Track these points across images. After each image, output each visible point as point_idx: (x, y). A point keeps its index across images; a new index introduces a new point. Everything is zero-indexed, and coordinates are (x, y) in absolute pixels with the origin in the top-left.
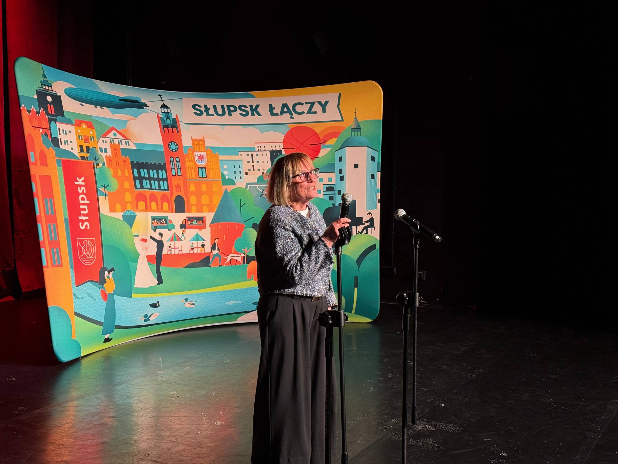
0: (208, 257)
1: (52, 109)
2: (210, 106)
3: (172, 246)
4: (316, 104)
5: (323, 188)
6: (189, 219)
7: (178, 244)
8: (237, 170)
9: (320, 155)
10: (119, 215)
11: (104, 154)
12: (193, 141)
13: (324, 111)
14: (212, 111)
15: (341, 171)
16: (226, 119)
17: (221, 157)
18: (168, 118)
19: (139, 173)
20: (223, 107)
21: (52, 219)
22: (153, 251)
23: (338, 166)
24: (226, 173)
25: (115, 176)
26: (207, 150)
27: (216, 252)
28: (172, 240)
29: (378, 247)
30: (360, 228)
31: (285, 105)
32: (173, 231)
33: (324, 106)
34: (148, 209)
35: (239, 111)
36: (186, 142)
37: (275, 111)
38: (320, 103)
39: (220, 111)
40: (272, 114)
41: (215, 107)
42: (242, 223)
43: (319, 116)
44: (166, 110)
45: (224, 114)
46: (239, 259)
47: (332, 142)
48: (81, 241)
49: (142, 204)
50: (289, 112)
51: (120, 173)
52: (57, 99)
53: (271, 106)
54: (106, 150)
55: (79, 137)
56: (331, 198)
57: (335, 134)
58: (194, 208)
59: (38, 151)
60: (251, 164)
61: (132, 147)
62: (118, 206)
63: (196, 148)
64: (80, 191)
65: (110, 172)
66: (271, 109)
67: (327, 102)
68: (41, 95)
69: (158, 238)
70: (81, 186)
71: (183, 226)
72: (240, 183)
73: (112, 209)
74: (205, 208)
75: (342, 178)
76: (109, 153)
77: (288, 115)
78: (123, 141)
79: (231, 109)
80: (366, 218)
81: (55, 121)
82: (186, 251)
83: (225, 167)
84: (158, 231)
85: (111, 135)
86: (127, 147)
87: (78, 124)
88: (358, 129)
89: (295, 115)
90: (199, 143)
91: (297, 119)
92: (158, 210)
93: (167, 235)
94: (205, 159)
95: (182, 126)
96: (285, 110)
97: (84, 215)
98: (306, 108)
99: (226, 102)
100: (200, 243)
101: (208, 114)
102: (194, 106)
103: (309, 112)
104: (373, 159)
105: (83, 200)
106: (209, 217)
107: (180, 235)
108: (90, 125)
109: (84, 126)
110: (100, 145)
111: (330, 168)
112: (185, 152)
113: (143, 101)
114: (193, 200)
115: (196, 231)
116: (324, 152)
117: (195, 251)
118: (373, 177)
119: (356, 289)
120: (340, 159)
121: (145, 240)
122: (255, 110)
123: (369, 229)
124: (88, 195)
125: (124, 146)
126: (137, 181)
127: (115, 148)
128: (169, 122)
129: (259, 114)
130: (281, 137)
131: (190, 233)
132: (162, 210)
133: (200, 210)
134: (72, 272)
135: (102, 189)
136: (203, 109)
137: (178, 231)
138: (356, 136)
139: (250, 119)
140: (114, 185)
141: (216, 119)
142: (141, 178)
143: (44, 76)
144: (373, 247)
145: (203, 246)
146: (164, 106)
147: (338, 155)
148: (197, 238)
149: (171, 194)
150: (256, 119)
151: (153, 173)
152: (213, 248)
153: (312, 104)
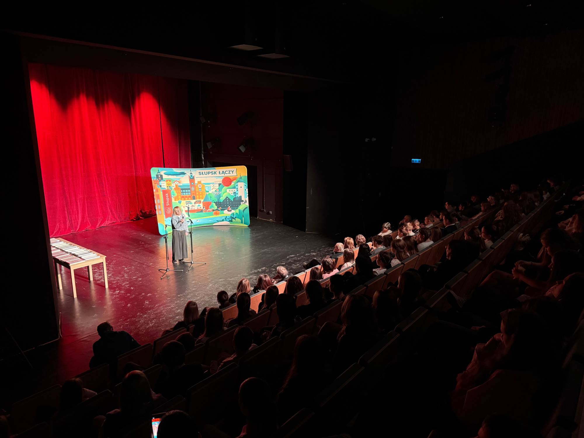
0: (202, 210)
1: (160, 179)
2: (204, 172)
3: (192, 208)
4: (231, 171)
5: (233, 193)
6: (196, 201)
7: (194, 207)
8: (210, 188)
9: (232, 184)
10: (177, 202)
11: (173, 187)
12: (198, 182)
13: (233, 173)
14: (204, 174)
15: (237, 188)
16: (207, 175)
17: (205, 185)
18: (192, 176)
19: (183, 191)
20: (207, 172)
21: (159, 204)
22: (187, 209)
23: (236, 187)
24: (206, 189)
25: (176, 192)
26: (202, 184)
27: (204, 209)
28: (192, 206)
29: (248, 207)
30: (243, 203)
31: (223, 171)
32: (192, 204)
33: (233, 172)
34: (184, 200)
35: (211, 173)
36: (196, 182)
37: (220, 173)
38: (232, 171)
39: (206, 173)
40: (220, 174)
41: (205, 172)
42: (211, 202)
43: (231, 174)
44: (191, 174)
45: (207, 174)
46: (211, 210)
47: (235, 181)
48: (167, 208)
49: (183, 199)
50: (224, 173)
51: (177, 191)
52: (161, 176)
53: (219, 171)
54: (174, 186)
55: (167, 184)
56: (235, 195)
57: (235, 179)
58: (198, 199)
59: (156, 189)
60: (213, 187)
61: (181, 185)
62: (177, 200)
63: (199, 183)
64: (167, 197)
65: (175, 192)
66: (220, 172)
67: (233, 171)
68: (157, 176)
69: (188, 206)
70: (167, 196)
71: (195, 203)
72: (210, 192)
73: (175, 200)
74: (201, 198)
75: (238, 190)
76: (175, 187)
77: (224, 174)
78: (179, 184)
79: (209, 173)
80: (244, 200)
81: (161, 181)
82: (196, 209)
83: (207, 188)
84: (188, 205)
85: (176, 182)
86: (180, 185)
87: (167, 181)
88: (241, 178)
89: (225, 174)
90: (199, 182)
91: (226, 175)
92: (187, 200)
93: (190, 205)
94: (201, 186)
95: (195, 178)
96: (223, 173)
97: (168, 202)
98: (228, 172)
99: (208, 171)
100: (200, 207)
101: (203, 175)
102: (199, 173)
103: (229, 173)
104: (245, 185)
105: (168, 199)
106: (202, 200)
107: (194, 205)
108: (170, 181)
109: (168, 181)
110: (173, 185)
111: (234, 188)
112: (196, 185)
113: (185, 172)
114: (198, 197)
115: (198, 204)
116: (233, 183)
117: (198, 209)
118: (245, 190)
119: (243, 218)
120: (237, 185)
121: (184, 207)
122: (215, 173)
123: (245, 203)
124: (169, 198)
125: (179, 185)
126: (182, 193)
127: (176, 186)
128: (192, 177)
129: (216, 174)
130: (221, 180)
131: (197, 205)
132: (189, 200)
133: (199, 199)
134: (164, 215)
135: (173, 196)
136: (201, 173)
137: (193, 204)
138: (241, 180)
139: (214, 175)
140: (176, 194)
141: (205, 176)
142: (183, 192)
143: (158, 171)
144: (247, 207)
145: (201, 207)
146: (191, 173)
147: (236, 184)
148: (199, 206)
149: (191, 195)
150: (215, 175)
151: (187, 191)
152: (203, 208)
153: (230, 171)
